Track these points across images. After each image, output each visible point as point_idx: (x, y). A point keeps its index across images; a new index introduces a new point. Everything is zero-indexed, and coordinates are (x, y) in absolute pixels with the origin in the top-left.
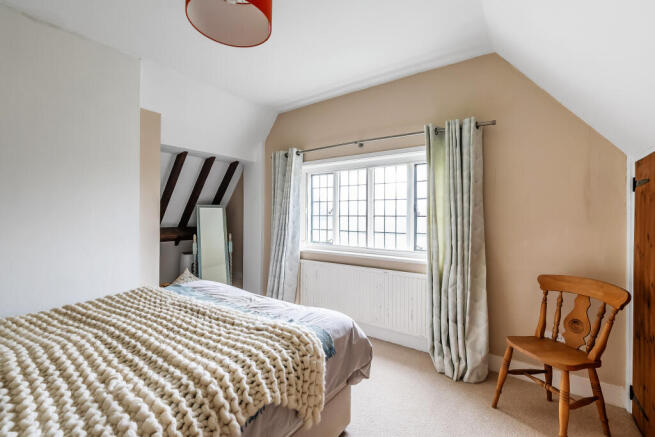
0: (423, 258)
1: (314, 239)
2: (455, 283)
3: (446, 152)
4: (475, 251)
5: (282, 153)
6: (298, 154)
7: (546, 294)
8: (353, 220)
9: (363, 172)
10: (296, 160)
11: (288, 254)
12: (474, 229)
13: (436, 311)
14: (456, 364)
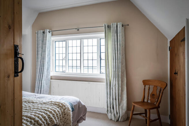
0: (104, 76)
1: (56, 71)
2: (115, 85)
3: (112, 35)
4: (122, 73)
5: (42, 31)
6: (49, 32)
7: (145, 86)
8: (75, 62)
9: (79, 41)
10: (49, 35)
11: (45, 77)
12: (122, 64)
13: (109, 96)
14: (116, 115)
